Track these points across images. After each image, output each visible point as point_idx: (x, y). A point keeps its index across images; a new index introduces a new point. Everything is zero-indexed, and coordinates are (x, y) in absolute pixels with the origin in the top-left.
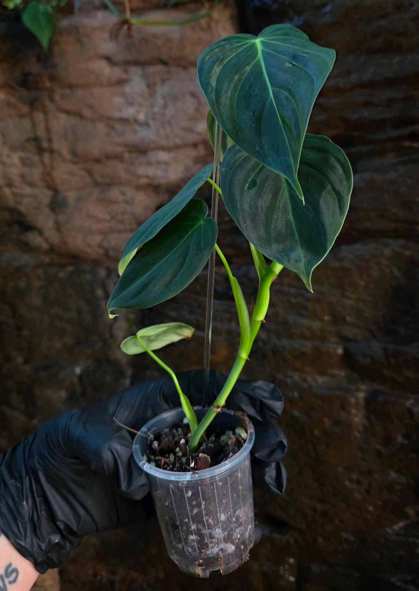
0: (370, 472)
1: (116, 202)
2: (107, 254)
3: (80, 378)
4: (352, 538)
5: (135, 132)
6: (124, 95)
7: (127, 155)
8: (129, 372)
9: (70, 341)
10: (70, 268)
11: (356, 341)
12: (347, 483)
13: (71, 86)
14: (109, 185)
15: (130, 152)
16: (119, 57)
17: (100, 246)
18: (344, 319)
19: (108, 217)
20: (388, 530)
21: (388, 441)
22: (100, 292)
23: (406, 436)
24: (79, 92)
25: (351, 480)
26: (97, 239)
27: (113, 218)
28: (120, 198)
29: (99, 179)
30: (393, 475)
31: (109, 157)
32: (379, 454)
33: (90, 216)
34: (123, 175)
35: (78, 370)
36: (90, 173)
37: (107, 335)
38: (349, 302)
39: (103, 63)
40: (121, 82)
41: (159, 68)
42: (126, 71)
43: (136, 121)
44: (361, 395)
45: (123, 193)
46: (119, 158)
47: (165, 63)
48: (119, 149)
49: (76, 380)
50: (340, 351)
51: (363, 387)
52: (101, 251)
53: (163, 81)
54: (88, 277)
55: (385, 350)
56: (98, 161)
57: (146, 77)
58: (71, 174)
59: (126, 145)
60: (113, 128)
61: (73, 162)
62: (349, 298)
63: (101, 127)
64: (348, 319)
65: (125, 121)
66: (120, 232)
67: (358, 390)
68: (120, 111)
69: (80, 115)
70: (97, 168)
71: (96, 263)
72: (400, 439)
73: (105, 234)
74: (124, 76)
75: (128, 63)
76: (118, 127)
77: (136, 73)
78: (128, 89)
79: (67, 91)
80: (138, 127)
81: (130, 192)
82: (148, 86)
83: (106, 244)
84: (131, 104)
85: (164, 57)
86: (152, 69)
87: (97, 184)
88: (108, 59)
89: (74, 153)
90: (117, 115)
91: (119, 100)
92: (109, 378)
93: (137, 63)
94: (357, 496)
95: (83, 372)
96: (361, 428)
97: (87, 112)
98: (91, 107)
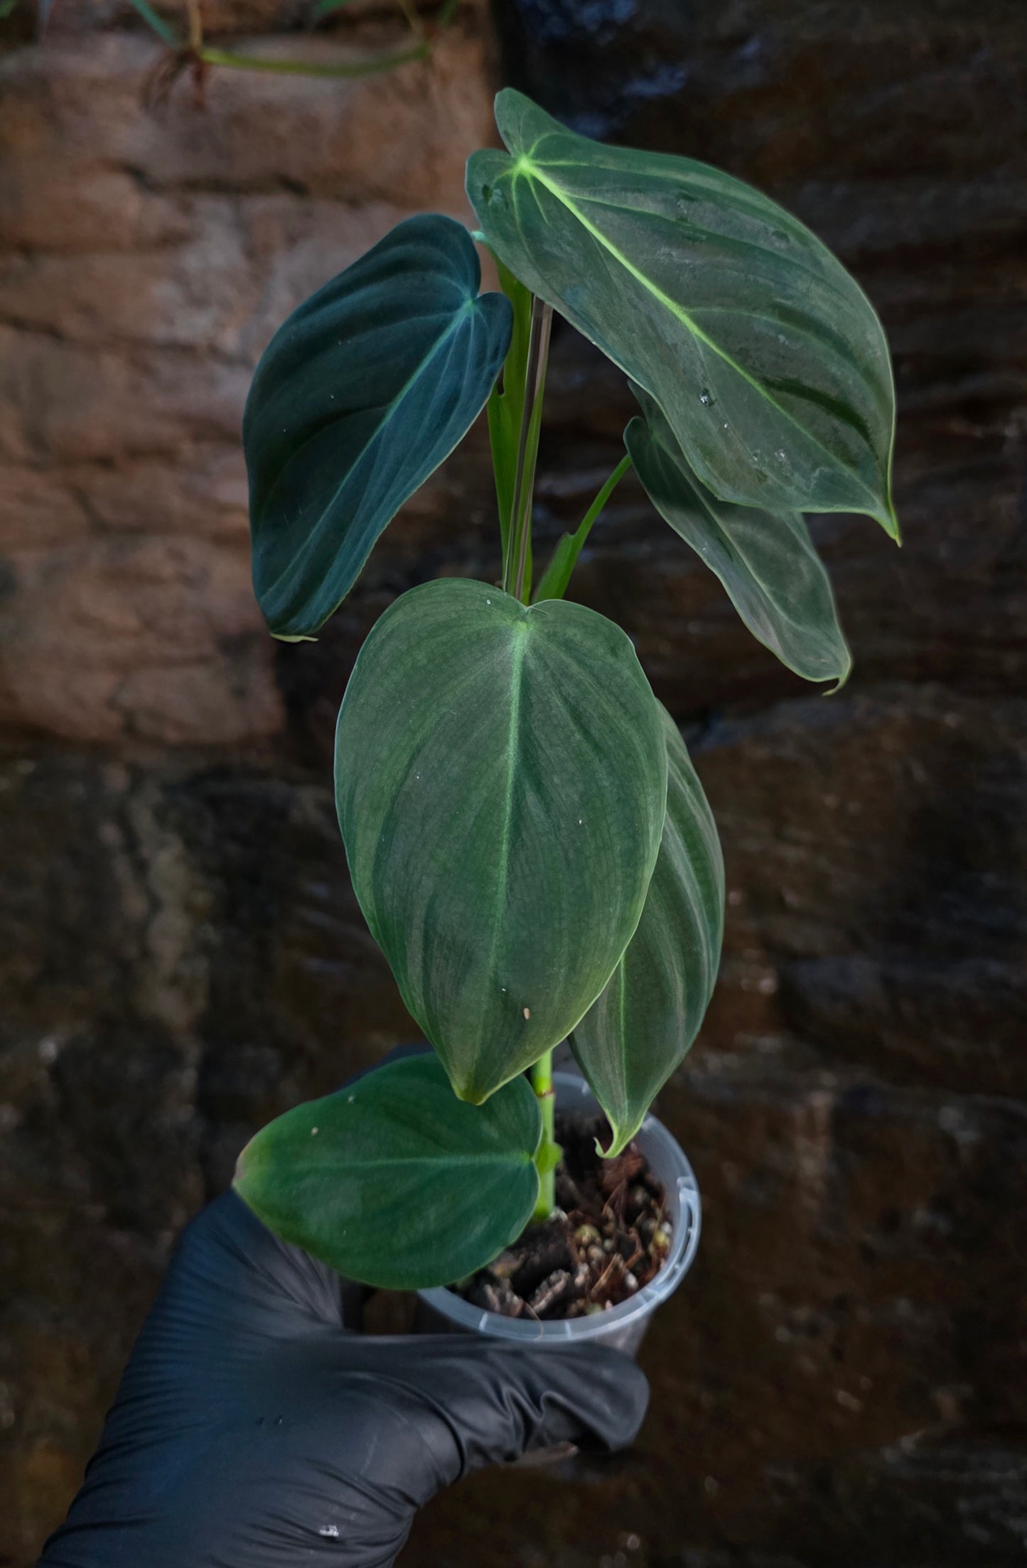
0: (841, 1304)
1: (155, 580)
2: (130, 728)
3: (57, 1070)
4: (791, 1478)
5: (212, 382)
6: (180, 278)
7: (187, 449)
8: (193, 1051)
9: (26, 969)
10: (26, 767)
11: (810, 957)
12: (782, 1334)
13: (27, 249)
14: (136, 532)
15: (197, 438)
16: (169, 167)
17: (111, 703)
18: (781, 900)
19: (132, 622)
20: (889, 1455)
21: (891, 1222)
22: (110, 833)
23: (941, 1204)
24: (52, 267)
25: (792, 1325)
26: (104, 683)
27: (149, 624)
28: (168, 570)
29: (107, 513)
30: (903, 1307)
31: (137, 453)
32: (868, 1254)
33: (83, 620)
34: (176, 503)
35: (49, 1049)
36: (82, 497)
37: (131, 950)
38: (792, 854)
39: (122, 185)
40: (171, 241)
41: (282, 202)
42: (186, 209)
43: (214, 351)
44: (821, 1101)
45: (177, 556)
46: (165, 454)
47: (295, 187)
48: (167, 431)
49: (43, 1075)
50: (767, 984)
51: (828, 1078)
52: (115, 719)
53: (292, 240)
54: (78, 790)
55: (888, 982)
56: (105, 462)
57: (242, 226)
58: (27, 498)
59: (185, 419)
60: (148, 370)
61: (34, 466)
62: (797, 843)
63: (114, 368)
64: (791, 898)
65: (184, 350)
66: (168, 663)
67: (815, 1086)
68: (170, 321)
69: (53, 333)
70: (101, 481)
71: (100, 751)
72: (921, 1216)
73: (124, 668)
74: (181, 223)
75: (192, 185)
76: (165, 367)
77: (212, 214)
78: (191, 261)
79: (17, 262)
80: (219, 370)
81: (196, 552)
82: (251, 253)
83: (127, 698)
84: (198, 302)
85: (295, 171)
86: (258, 206)
87: (100, 528)
88: (136, 173)
89: (36, 438)
90: (160, 332)
91: (164, 291)
92: (136, 1069)
93: (218, 187)
94: (808, 1365)
95: (63, 1054)
96: (819, 1186)
97: (73, 324)
98: (87, 310)
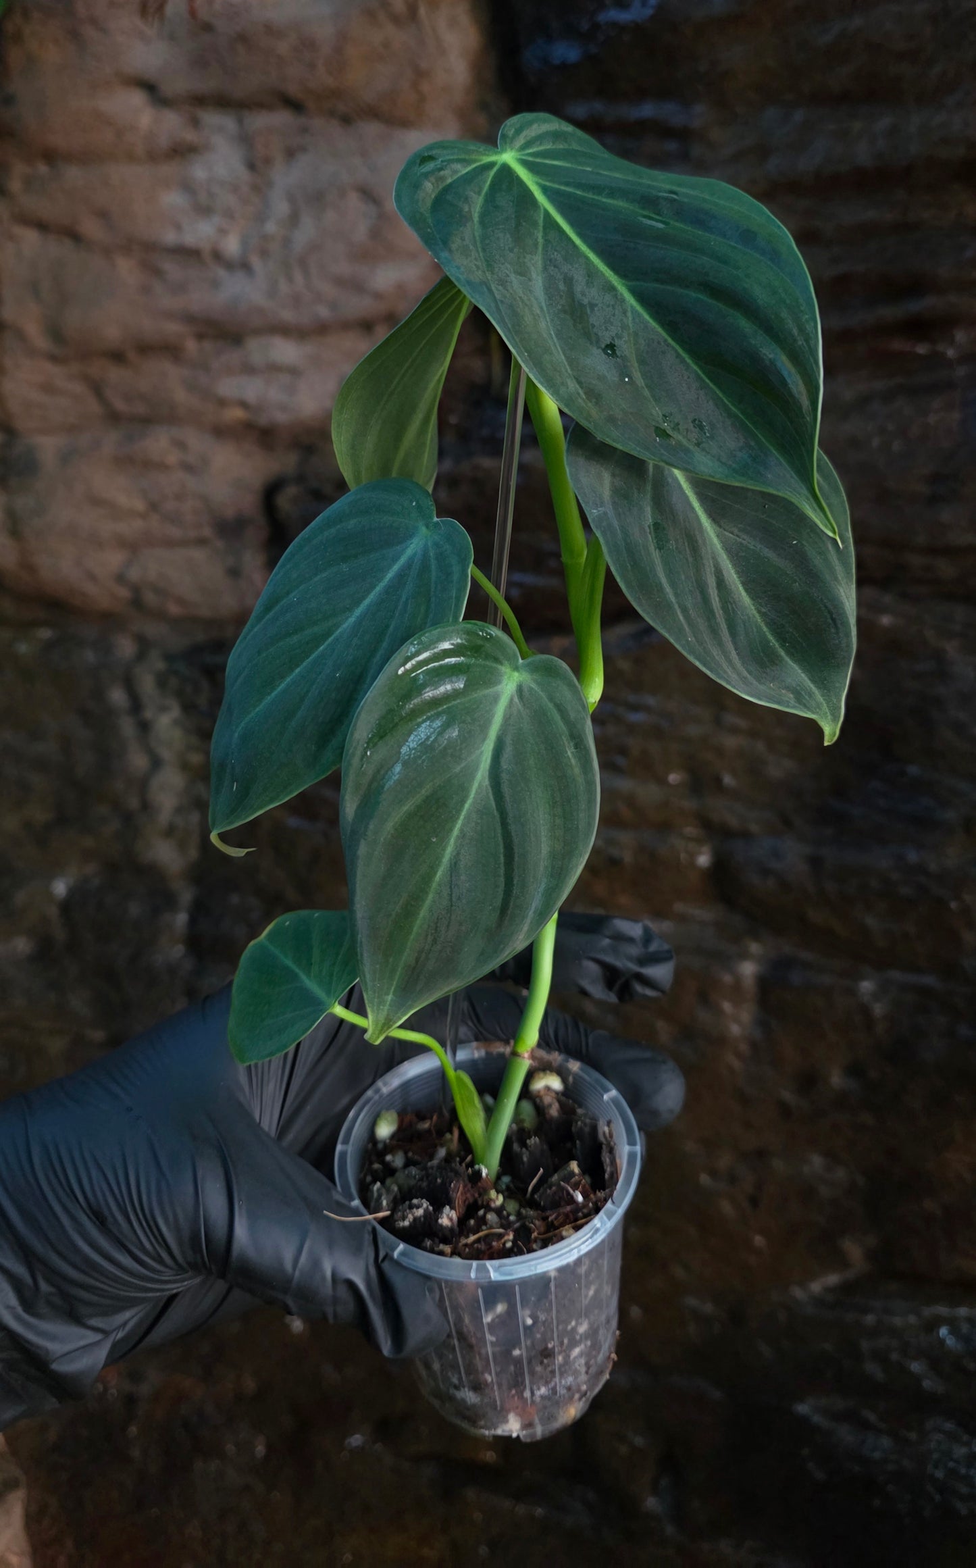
0: (761, 1154)
1: (162, 467)
2: (137, 602)
3: (66, 907)
4: (708, 1308)
5: (215, 284)
6: (187, 187)
7: (191, 346)
8: (186, 896)
9: (40, 815)
10: (45, 634)
11: (746, 835)
12: (704, 1179)
13: (50, 156)
14: (147, 421)
15: (200, 337)
16: (179, 84)
17: (120, 579)
18: (718, 780)
19: (140, 505)
20: (798, 1293)
21: (808, 1081)
22: (117, 696)
23: (855, 1070)
24: (73, 174)
25: (713, 1173)
26: (114, 559)
27: (154, 507)
28: (172, 458)
29: (120, 405)
30: (817, 1161)
31: (146, 348)
32: (785, 1111)
33: (96, 501)
34: (181, 396)
35: (60, 888)
36: (97, 388)
37: (134, 803)
38: (731, 742)
39: (137, 98)
40: (181, 152)
41: (281, 118)
42: (195, 123)
43: (217, 256)
44: (748, 969)
45: (181, 445)
46: (170, 350)
47: (294, 105)
48: (173, 328)
49: (53, 912)
50: (704, 860)
51: (754, 948)
52: (124, 593)
53: (291, 153)
54: (90, 656)
55: (815, 862)
56: (117, 357)
57: (245, 139)
58: (48, 388)
59: (189, 318)
60: (157, 272)
61: (53, 358)
62: (734, 730)
63: (126, 269)
64: (728, 780)
65: (189, 254)
66: (170, 543)
67: (744, 956)
68: (178, 227)
69: (73, 235)
70: (115, 375)
71: (110, 620)
72: (836, 1079)
73: (132, 547)
74: (190, 136)
75: (200, 101)
76: (172, 269)
77: (219, 123)
78: (199, 172)
79: (43, 168)
80: (221, 272)
81: (197, 442)
82: (251, 166)
83: (134, 574)
84: (204, 211)
85: (293, 89)
86: (260, 121)
87: (114, 417)
88: (149, 87)
89: (56, 333)
90: (170, 237)
91: (173, 199)
92: (135, 909)
93: (222, 102)
94: (726, 1207)
95: (72, 892)
96: (744, 1047)
97: (91, 227)
98: (103, 215)
